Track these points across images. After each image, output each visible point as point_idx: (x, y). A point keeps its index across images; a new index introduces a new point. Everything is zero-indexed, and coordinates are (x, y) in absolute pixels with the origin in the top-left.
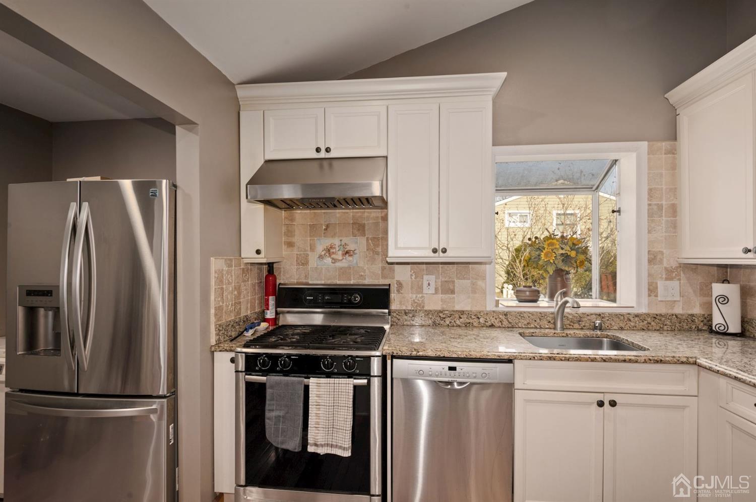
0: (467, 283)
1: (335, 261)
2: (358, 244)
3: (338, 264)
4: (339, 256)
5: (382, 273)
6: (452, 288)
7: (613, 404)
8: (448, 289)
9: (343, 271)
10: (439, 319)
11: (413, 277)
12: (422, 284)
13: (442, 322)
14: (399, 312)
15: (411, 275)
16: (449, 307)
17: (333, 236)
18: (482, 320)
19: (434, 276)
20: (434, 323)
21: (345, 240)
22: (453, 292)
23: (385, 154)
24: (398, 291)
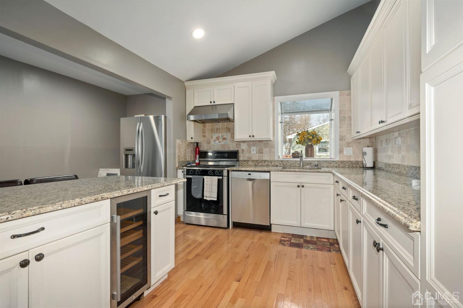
0: (267, 149)
1: (220, 142)
2: (228, 136)
3: (221, 143)
4: (221, 140)
5: (236, 146)
6: (262, 151)
7: (303, 186)
8: (260, 152)
9: (223, 146)
10: (257, 163)
11: (248, 147)
12: (251, 150)
13: (258, 164)
14: (242, 161)
15: (247, 147)
16: (261, 159)
17: (219, 133)
18: (273, 164)
19: (255, 147)
20: (255, 164)
21: (223, 134)
22: (262, 153)
23: (233, 103)
24: (242, 153)
